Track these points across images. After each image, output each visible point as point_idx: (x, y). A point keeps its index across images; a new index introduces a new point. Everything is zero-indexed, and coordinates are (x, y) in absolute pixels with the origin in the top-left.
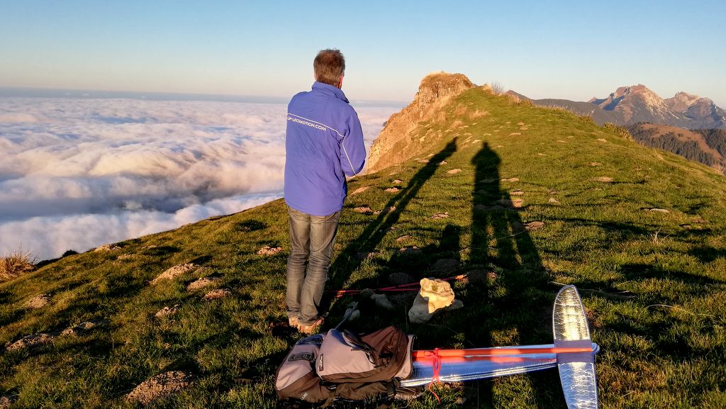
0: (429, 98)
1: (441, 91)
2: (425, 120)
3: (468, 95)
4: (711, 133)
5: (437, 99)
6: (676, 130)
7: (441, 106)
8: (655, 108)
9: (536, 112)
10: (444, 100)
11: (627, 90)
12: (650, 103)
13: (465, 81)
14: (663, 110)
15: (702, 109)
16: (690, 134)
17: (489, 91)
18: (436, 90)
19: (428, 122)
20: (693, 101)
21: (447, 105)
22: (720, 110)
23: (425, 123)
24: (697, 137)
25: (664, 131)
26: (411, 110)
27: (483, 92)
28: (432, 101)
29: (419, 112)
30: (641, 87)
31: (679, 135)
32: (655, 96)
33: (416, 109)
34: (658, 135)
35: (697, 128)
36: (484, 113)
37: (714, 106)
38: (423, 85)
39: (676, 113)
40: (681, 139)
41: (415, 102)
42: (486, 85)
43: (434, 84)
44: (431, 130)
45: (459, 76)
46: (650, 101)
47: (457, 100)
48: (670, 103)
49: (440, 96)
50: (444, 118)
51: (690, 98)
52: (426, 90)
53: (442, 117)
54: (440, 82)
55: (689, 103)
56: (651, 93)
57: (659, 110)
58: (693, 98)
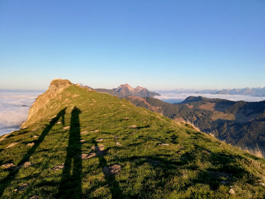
0: (55, 89)
1: (60, 86)
2: (53, 98)
3: (71, 88)
4: (147, 98)
5: (58, 89)
6: (138, 98)
7: (60, 92)
8: (131, 91)
9: (98, 95)
10: (61, 90)
11: (123, 85)
12: (130, 90)
13: (69, 82)
14: (134, 91)
15: (144, 91)
16: (142, 99)
17: (79, 86)
18: (57, 86)
19: (54, 99)
20: (142, 89)
21: (62, 92)
22: (149, 91)
23: (53, 100)
24: (144, 100)
25: (135, 98)
26: (47, 94)
27: (76, 87)
28: (56, 90)
29: (50, 95)
30: (127, 85)
31: (139, 99)
32: (131, 87)
33: (49, 93)
34: (133, 100)
35: (144, 97)
36: (78, 95)
37: (147, 90)
38: (52, 84)
39: (137, 92)
40: (139, 100)
41: (49, 90)
42: (77, 84)
43: (56, 83)
44: (55, 103)
45: (66, 80)
46: (130, 89)
47: (66, 90)
48: (136, 89)
49: (59, 88)
50: (61, 98)
51: (141, 88)
52: (53, 85)
53: (60, 97)
54: (59, 83)
55: (141, 89)
56: (130, 86)
57: (133, 92)
58: (142, 88)
